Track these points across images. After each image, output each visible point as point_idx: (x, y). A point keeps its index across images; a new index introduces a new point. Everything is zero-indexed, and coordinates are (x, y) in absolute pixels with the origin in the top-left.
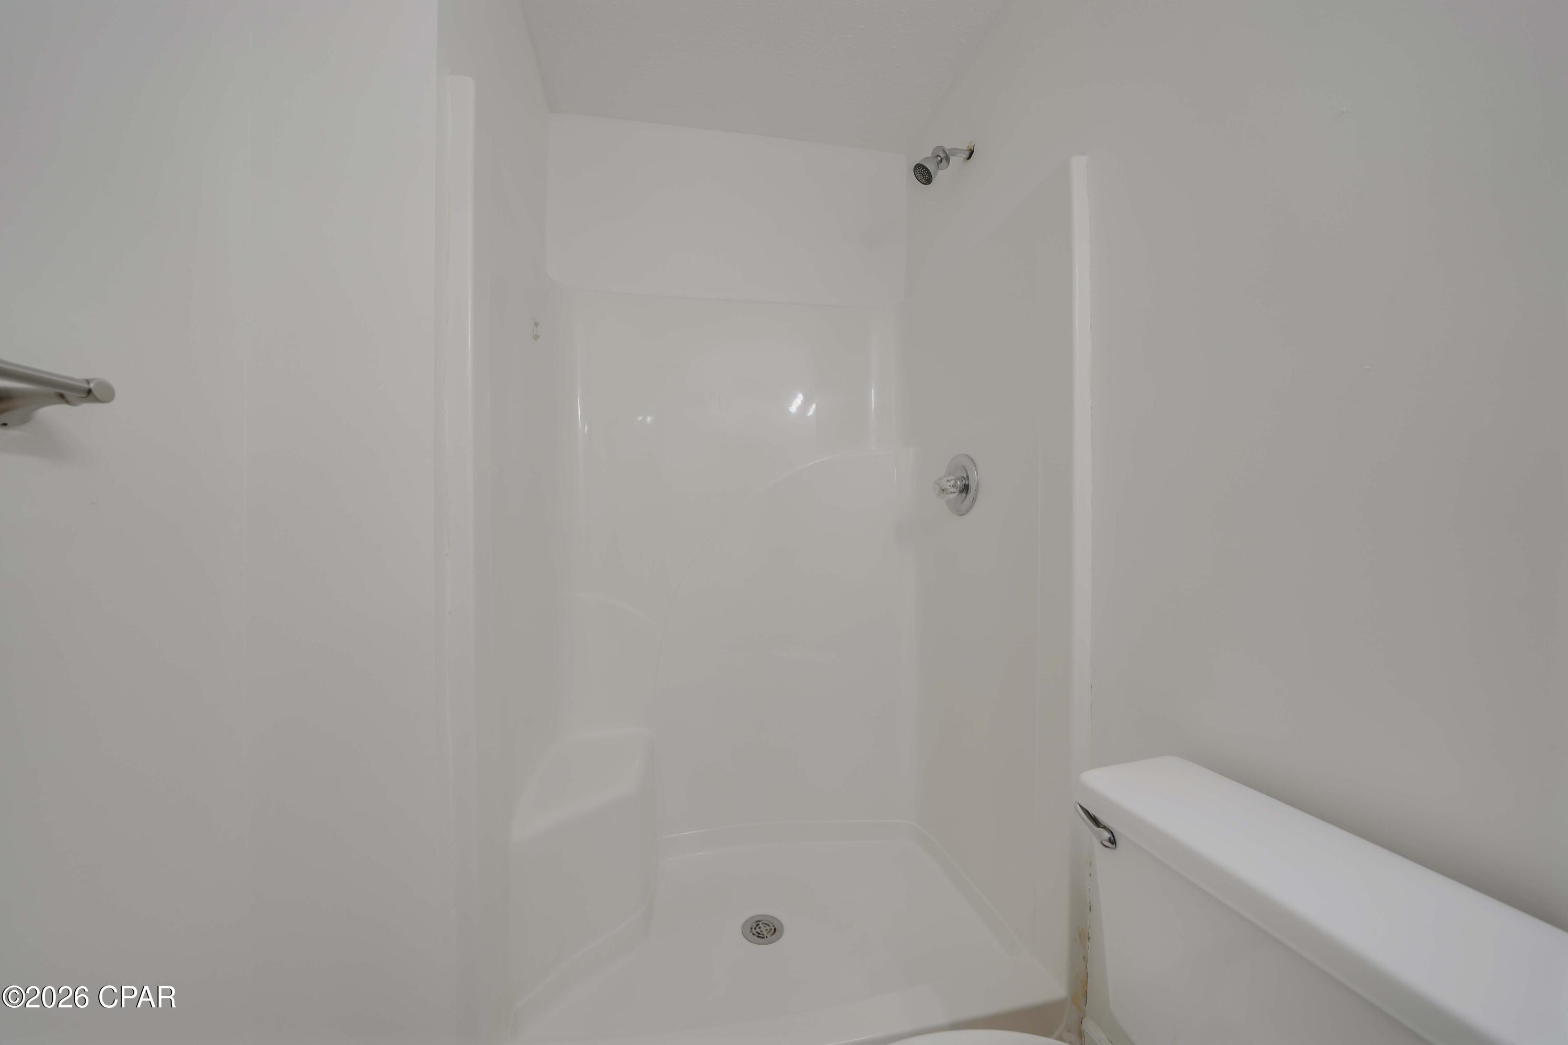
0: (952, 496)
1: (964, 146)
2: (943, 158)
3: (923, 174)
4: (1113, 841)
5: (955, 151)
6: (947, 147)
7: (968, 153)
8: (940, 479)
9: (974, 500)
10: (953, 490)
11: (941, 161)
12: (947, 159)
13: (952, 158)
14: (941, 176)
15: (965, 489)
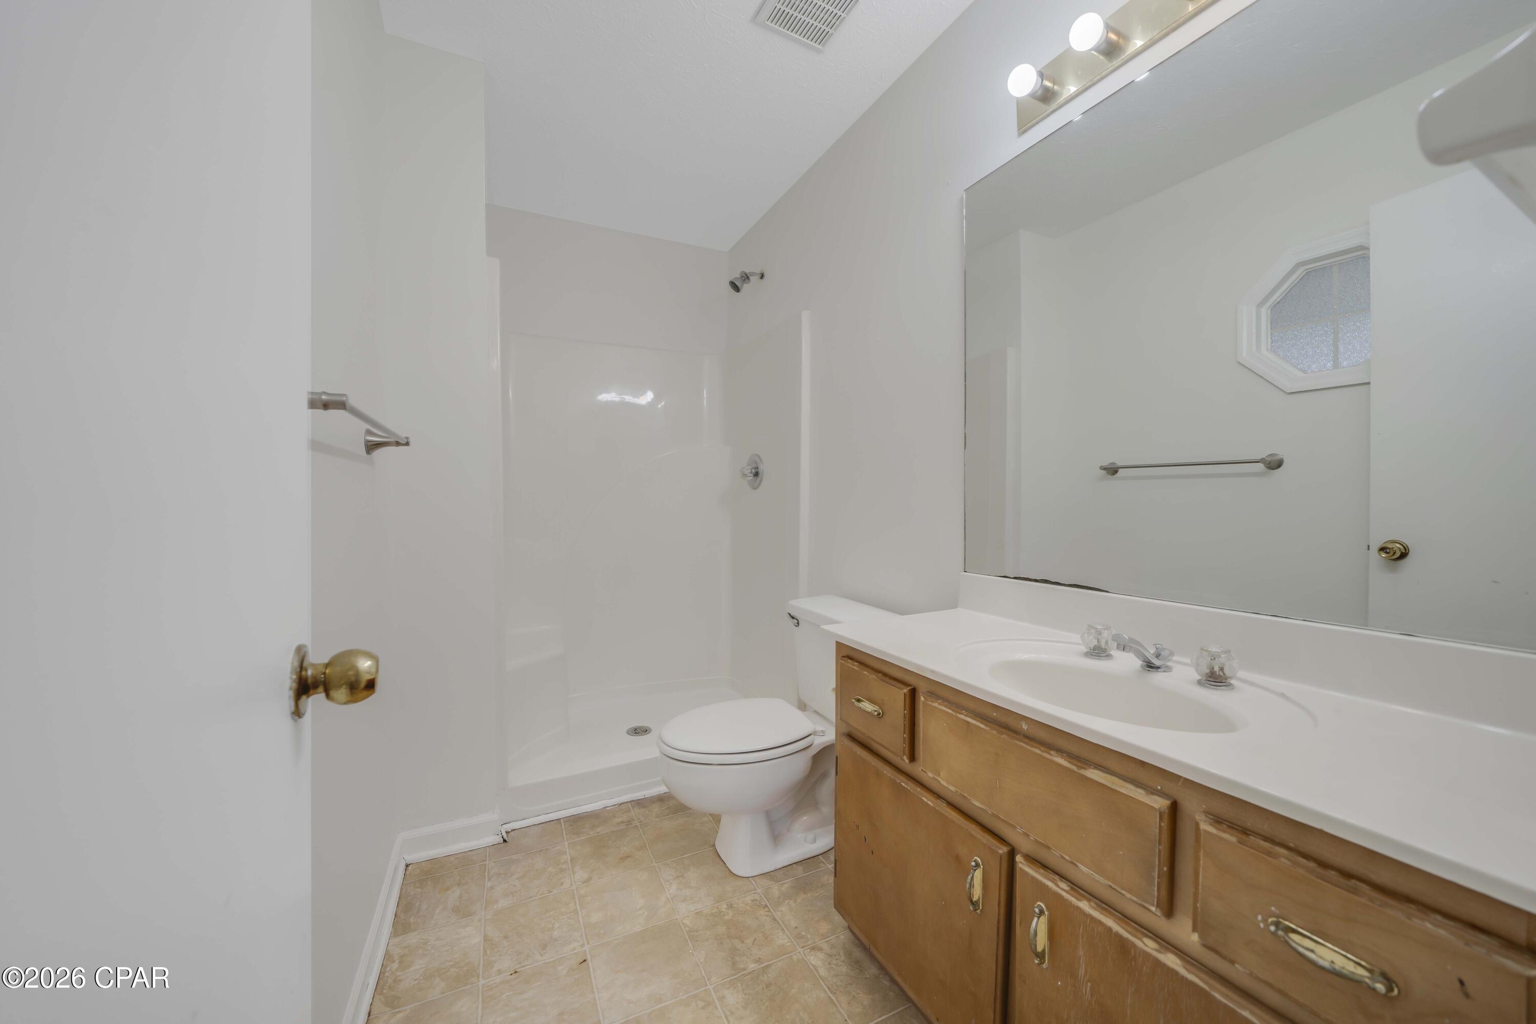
0: (750, 478)
1: (758, 272)
2: (746, 277)
3: (735, 287)
4: (798, 623)
5: (753, 274)
6: (747, 271)
7: (760, 275)
8: (743, 468)
9: (761, 481)
10: (751, 475)
11: (745, 280)
12: (748, 278)
13: (751, 278)
14: (746, 288)
15: (756, 474)
